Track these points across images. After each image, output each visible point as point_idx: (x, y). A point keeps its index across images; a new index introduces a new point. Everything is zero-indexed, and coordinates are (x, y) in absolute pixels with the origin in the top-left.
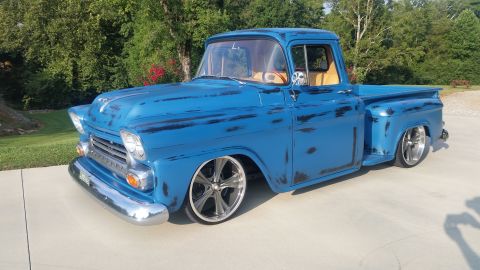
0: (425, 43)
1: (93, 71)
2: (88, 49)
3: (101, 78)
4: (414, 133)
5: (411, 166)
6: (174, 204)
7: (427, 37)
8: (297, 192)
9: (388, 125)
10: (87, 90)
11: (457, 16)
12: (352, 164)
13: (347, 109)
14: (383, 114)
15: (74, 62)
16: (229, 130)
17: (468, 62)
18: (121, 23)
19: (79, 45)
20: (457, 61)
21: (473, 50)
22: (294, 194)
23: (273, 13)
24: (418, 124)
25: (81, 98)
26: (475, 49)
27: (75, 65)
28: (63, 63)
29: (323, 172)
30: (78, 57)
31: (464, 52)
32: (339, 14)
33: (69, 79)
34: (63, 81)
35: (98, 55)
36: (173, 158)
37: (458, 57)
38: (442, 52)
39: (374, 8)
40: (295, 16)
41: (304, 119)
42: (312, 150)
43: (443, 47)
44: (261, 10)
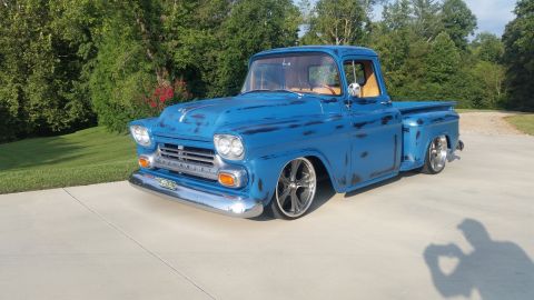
0: (403, 67)
1: (43, 99)
2: (38, 74)
3: (52, 106)
4: (436, 142)
5: (436, 173)
6: (265, 199)
7: (405, 61)
8: (348, 195)
9: (418, 134)
10: (36, 121)
11: (433, 39)
12: (393, 169)
13: (390, 118)
14: (413, 124)
15: (19, 88)
16: (306, 134)
17: (446, 85)
18: (79, 44)
19: (26, 70)
20: (436, 85)
21: (451, 73)
22: (346, 196)
23: (247, 34)
24: (441, 134)
25: (28, 130)
26: (453, 73)
27: (20, 91)
28: (5, 89)
29: (372, 175)
30: (25, 83)
31: (443, 76)
32: (316, 37)
33: (14, 108)
34: (6, 110)
35: (50, 81)
36: (266, 158)
37: (436, 80)
38: (420, 76)
39: (352, 30)
40: (271, 39)
41: (359, 125)
42: (365, 155)
43: (421, 71)
44: (234, 31)
